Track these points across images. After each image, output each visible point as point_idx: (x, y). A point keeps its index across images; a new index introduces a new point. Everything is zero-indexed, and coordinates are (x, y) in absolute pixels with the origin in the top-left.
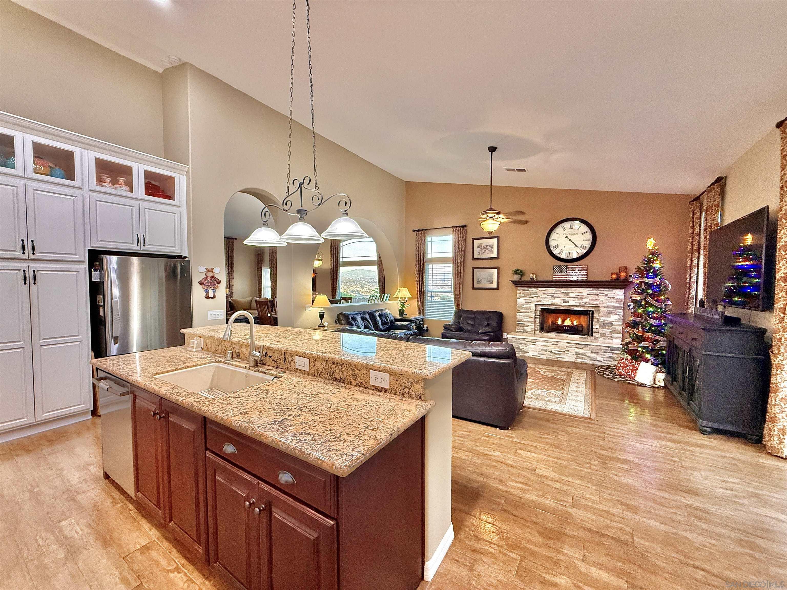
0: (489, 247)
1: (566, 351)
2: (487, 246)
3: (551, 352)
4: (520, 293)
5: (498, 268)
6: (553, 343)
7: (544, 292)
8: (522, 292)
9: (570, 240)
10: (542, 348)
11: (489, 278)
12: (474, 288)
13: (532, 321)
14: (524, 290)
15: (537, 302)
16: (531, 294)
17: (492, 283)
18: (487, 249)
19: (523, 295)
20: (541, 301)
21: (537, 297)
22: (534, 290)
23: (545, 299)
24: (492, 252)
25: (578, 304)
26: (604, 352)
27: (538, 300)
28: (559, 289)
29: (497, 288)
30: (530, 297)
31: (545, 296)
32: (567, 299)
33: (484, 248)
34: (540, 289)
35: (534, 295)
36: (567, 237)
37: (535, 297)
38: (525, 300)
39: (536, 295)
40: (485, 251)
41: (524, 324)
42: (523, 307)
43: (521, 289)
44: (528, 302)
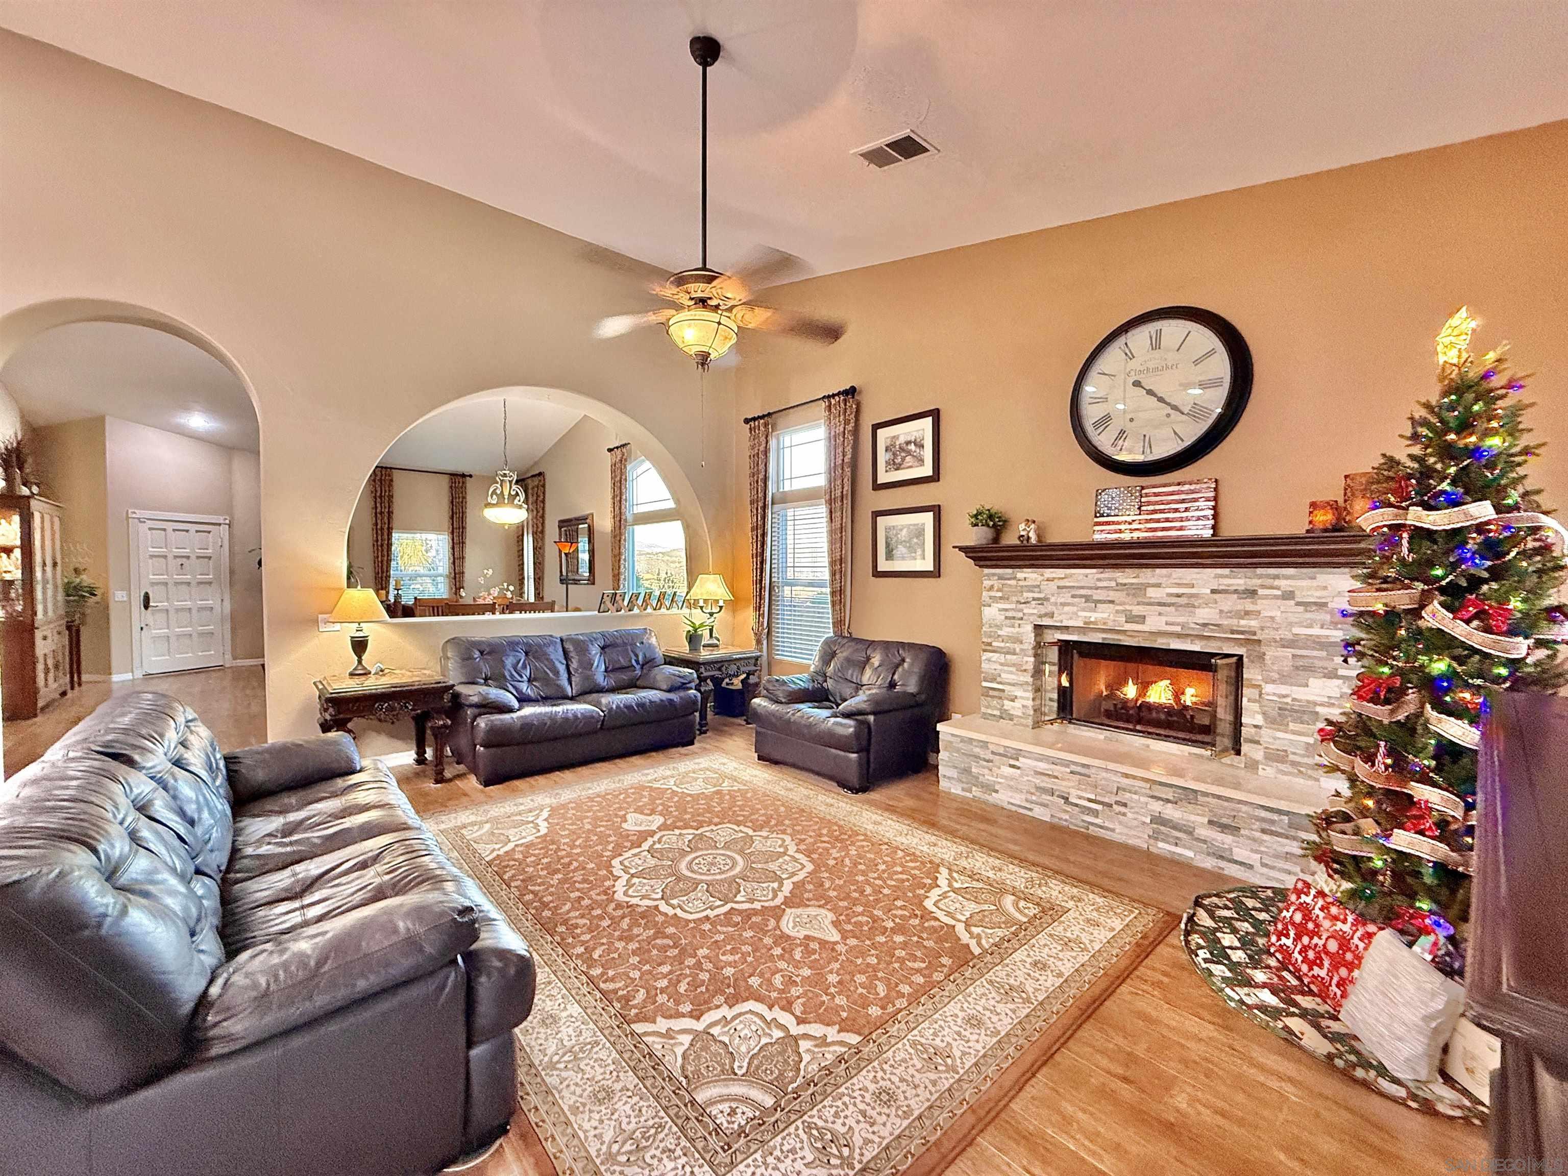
0: (912, 447)
1: (1117, 803)
2: (908, 443)
3: (1066, 799)
4: (991, 588)
5: (937, 511)
6: (1073, 768)
7: (1062, 583)
8: (997, 584)
9: (1150, 392)
10: (1039, 781)
11: (915, 540)
12: (877, 574)
13: (1027, 683)
14: (1001, 578)
15: (1040, 616)
16: (1022, 590)
17: (923, 556)
18: (909, 453)
19: (1000, 594)
20: (1051, 615)
21: (1042, 601)
22: (1029, 576)
23: (1066, 609)
24: (921, 461)
25: (1178, 629)
26: (1263, 831)
27: (1043, 610)
28: (1108, 574)
29: (936, 573)
30: (1019, 602)
31: (1066, 597)
32: (1137, 610)
33: (902, 449)
34: (1049, 573)
35: (1031, 595)
36: (1137, 384)
37: (1034, 599)
38: (1006, 610)
39: (1036, 595)
40: (903, 459)
41: (1003, 691)
42: (1000, 632)
43: (994, 575)
44: (1014, 618)
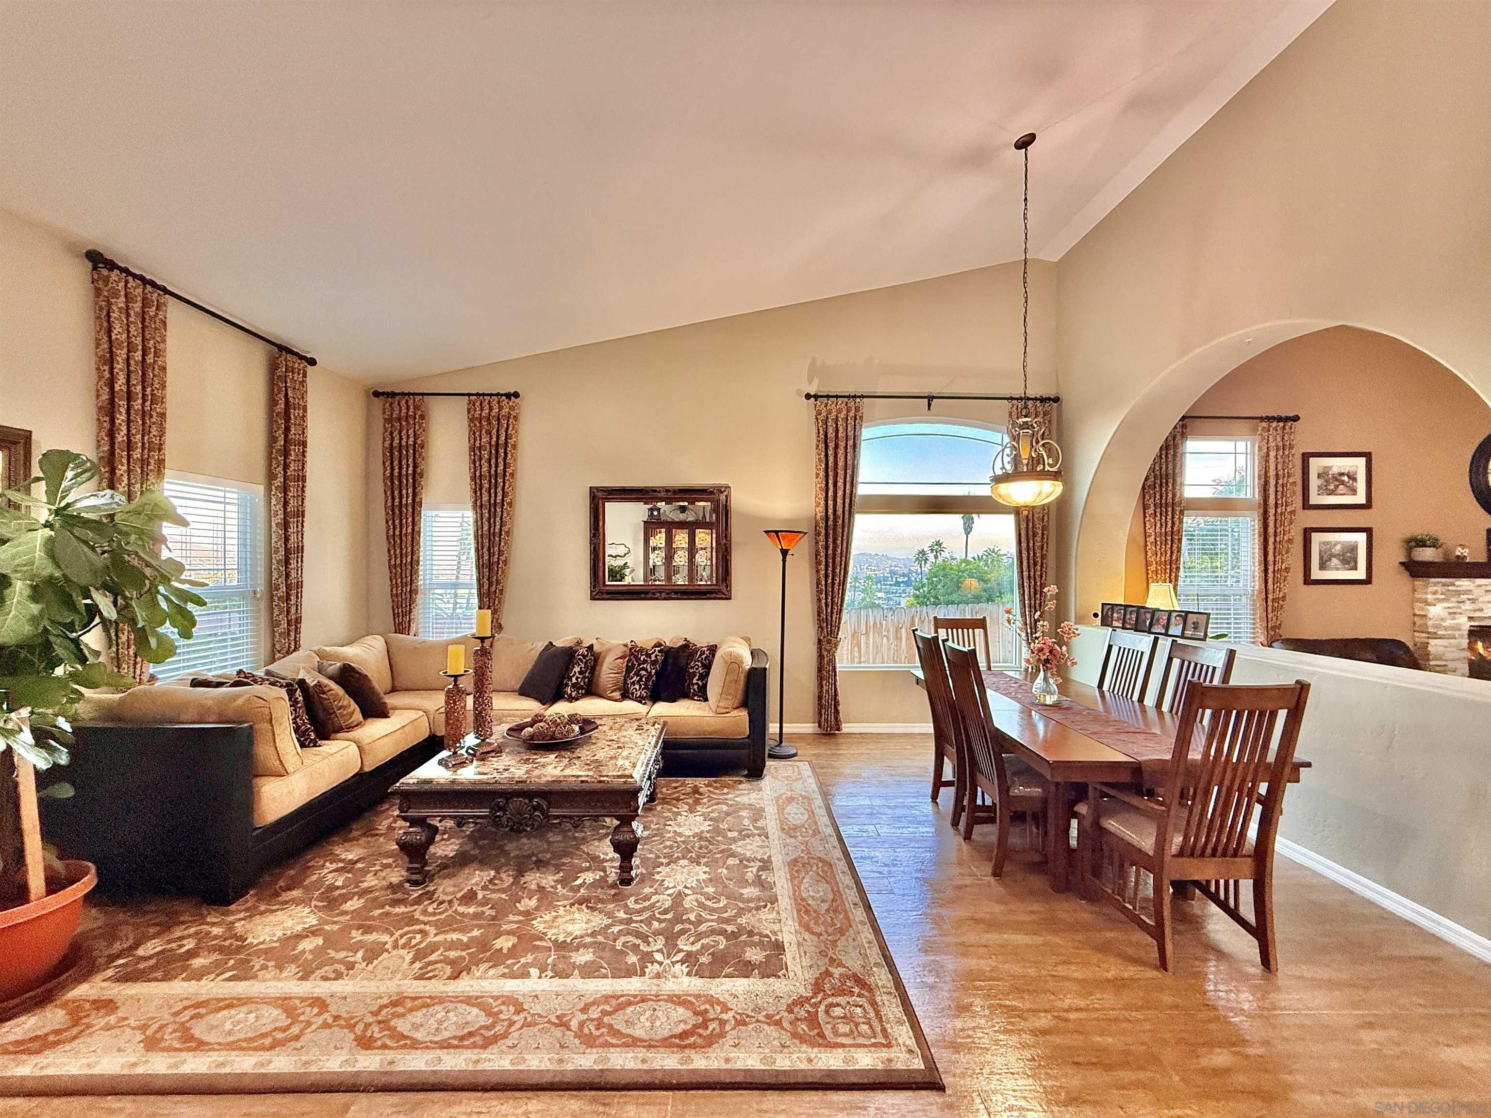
0: (1346, 478)
2: (1342, 474)
4: (1435, 593)
5: (1369, 531)
8: (1439, 588)
11: (1349, 554)
12: (1308, 580)
14: (1444, 585)
15: (1472, 611)
16: (1459, 593)
17: (1355, 568)
18: (1343, 483)
19: (1443, 597)
20: (1481, 610)
21: (1473, 601)
22: (1464, 583)
24: (1354, 492)
27: (1476, 606)
29: (1368, 581)
30: (1458, 602)
33: (1335, 478)
35: (1466, 597)
37: (1469, 599)
38: (1449, 608)
39: (1470, 597)
40: (1337, 487)
41: (1446, 666)
42: (1445, 624)
43: (1438, 583)
44: (1455, 613)
